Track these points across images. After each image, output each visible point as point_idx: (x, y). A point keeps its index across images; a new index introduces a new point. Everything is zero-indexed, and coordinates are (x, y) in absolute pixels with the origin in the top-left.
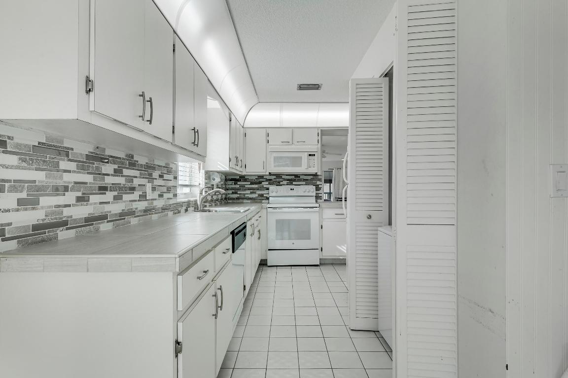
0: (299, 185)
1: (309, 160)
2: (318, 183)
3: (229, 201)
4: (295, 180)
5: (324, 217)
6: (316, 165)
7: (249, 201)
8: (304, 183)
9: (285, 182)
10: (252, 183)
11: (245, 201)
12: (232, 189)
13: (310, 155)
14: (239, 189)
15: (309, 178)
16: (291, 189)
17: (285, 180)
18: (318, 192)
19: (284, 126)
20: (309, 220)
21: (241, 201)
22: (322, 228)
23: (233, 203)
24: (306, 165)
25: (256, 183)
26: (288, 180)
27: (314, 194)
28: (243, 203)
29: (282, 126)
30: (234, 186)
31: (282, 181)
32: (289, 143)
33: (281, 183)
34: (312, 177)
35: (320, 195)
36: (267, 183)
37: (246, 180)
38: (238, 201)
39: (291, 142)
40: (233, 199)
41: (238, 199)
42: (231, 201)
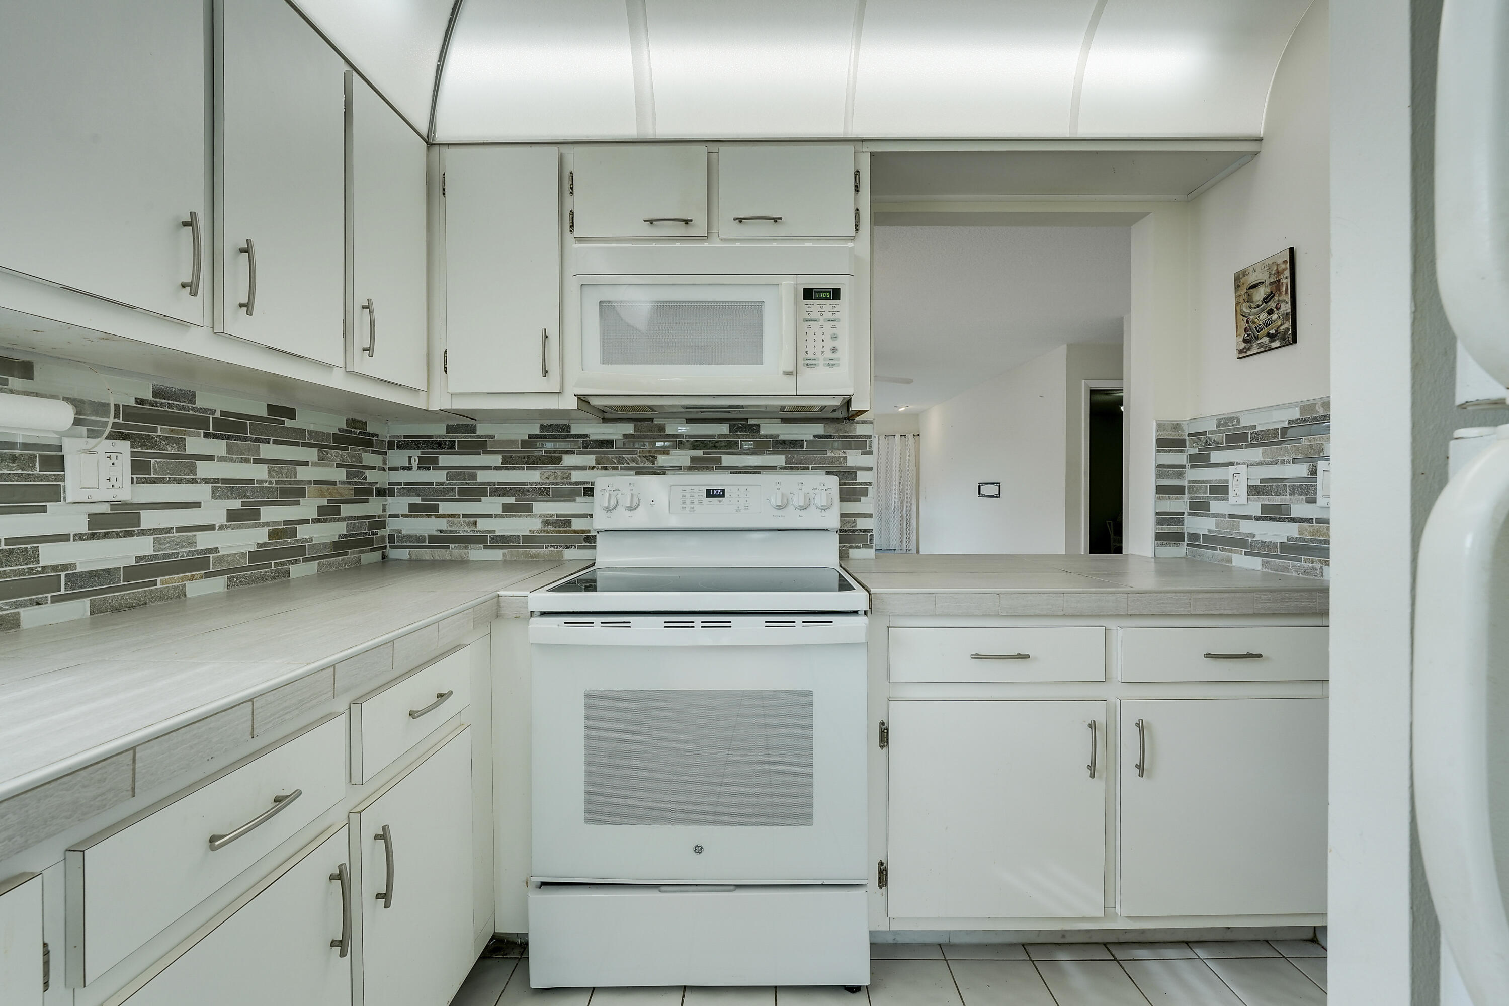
0: (756, 470)
1: (801, 322)
2: (854, 458)
3: (394, 554)
4: (730, 446)
5: (902, 670)
6: (844, 354)
7: (497, 555)
8: (779, 460)
9: (682, 457)
10: (510, 462)
11: (476, 553)
12: (411, 488)
13: (809, 294)
14: (445, 492)
15: (806, 432)
16: (710, 494)
17: (679, 442)
18: (852, 507)
19: (663, 131)
20: (804, 699)
21: (455, 551)
22: (884, 738)
23: (416, 566)
24: (788, 348)
25: (532, 462)
26: (697, 443)
27: (833, 521)
28: (462, 564)
29: (651, 133)
30: (417, 476)
31: (665, 451)
32: (691, 232)
33: (662, 460)
34: (819, 429)
35: (862, 524)
36: (590, 459)
37: (480, 446)
38: (439, 554)
39: (700, 219)
40: (416, 542)
41: (440, 540)
42: (403, 554)
